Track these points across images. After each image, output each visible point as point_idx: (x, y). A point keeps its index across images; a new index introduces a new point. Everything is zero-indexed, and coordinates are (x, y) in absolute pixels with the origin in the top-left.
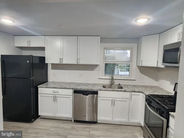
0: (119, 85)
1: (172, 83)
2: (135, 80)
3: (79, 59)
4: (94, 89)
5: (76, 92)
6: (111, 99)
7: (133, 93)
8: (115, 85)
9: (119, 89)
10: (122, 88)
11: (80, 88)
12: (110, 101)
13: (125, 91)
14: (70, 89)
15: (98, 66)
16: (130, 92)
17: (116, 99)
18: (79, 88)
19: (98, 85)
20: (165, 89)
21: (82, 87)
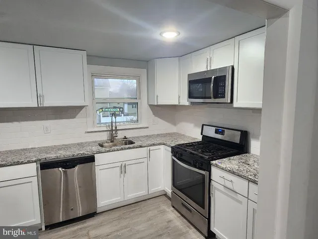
0: (125, 138)
1: (196, 125)
2: (148, 127)
3: (43, 96)
4: (86, 153)
5: (45, 166)
6: (119, 164)
7: (152, 148)
8: (119, 139)
9: (126, 145)
10: (131, 143)
11: (55, 155)
12: (118, 169)
13: (141, 147)
14: (29, 162)
15: (84, 109)
16: (147, 146)
17: (127, 163)
18: (52, 156)
19: (89, 144)
20: (187, 134)
21: (58, 155)
